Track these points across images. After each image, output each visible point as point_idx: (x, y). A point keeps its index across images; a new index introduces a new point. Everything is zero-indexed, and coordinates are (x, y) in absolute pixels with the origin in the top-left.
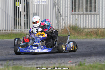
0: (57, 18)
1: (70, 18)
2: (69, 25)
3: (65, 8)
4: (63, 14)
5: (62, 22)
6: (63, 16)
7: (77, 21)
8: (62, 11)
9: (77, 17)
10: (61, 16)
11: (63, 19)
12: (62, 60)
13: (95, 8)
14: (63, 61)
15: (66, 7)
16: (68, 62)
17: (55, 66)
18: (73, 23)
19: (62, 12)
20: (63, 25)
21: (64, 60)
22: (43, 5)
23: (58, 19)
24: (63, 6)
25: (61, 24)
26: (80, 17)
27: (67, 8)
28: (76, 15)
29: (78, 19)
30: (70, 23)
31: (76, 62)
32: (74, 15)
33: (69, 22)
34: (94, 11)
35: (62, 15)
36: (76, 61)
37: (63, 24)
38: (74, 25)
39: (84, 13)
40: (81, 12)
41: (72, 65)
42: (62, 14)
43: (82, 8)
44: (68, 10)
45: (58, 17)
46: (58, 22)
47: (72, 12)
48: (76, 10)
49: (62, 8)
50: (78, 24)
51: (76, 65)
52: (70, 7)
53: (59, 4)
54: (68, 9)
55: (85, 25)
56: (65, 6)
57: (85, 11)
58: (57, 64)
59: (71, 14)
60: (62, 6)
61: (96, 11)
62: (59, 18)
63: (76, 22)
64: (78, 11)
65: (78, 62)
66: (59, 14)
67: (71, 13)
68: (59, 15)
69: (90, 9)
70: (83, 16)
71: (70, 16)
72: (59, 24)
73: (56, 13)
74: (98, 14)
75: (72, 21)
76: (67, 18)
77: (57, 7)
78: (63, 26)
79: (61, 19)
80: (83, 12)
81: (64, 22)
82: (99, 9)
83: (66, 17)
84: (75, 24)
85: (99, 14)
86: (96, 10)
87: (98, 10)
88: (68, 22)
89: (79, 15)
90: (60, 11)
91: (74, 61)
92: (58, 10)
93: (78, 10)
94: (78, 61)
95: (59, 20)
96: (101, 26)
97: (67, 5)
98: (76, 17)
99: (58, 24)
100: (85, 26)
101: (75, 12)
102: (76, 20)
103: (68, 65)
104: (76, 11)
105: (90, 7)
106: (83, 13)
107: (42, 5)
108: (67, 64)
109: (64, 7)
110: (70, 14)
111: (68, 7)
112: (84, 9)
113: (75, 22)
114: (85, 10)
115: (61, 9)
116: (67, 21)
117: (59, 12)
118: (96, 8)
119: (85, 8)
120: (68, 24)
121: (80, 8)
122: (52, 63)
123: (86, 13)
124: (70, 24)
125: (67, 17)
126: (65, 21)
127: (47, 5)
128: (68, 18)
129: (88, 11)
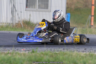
0: (12, 13)
1: (24, 13)
3: (20, 4)
4: (18, 9)
5: (16, 17)
6: (18, 11)
7: (30, 16)
8: (17, 6)
9: (31, 13)
10: (16, 12)
11: (17, 14)
12: (15, 48)
13: (47, 6)
14: (17, 49)
15: (21, 3)
16: (21, 49)
17: (9, 52)
19: (17, 8)
21: (18, 48)
23: (13, 13)
24: (18, 2)
25: (15, 18)
26: (33, 13)
27: (21, 5)
28: (30, 11)
29: (31, 15)
30: (24, 18)
31: (28, 50)
32: (28, 11)
33: (23, 17)
34: (47, 9)
35: (17, 11)
36: (29, 49)
37: (17, 19)
38: (28, 20)
39: (38, 9)
40: (35, 9)
41: (24, 52)
42: (17, 9)
43: (35, 5)
48: (30, 6)
49: (17, 4)
50: (31, 19)
51: (28, 52)
52: (25, 3)
54: (23, 5)
55: (37, 20)
56: (20, 2)
57: (38, 8)
58: (11, 51)
59: (25, 10)
60: (17, 2)
61: (49, 9)
62: (14, 13)
64: (32, 8)
65: (30, 50)
66: (14, 9)
67: (25, 9)
68: (14, 10)
70: (36, 12)
71: (24, 12)
72: (14, 18)
73: (11, 8)
74: (50, 11)
75: (25, 16)
76: (21, 13)
77: (13, 3)
78: (18, 20)
79: (15, 14)
80: (36, 8)
82: (51, 6)
83: (20, 12)
84: (28, 19)
85: (51, 12)
86: (49, 7)
88: (22, 17)
89: (32, 11)
90: (15, 7)
91: (27, 49)
92: (14, 5)
93: (32, 6)
94: (30, 49)
95: (14, 15)
100: (37, 22)
104: (30, 8)
105: (43, 5)
106: (36, 9)
108: (20, 51)
109: (19, 3)
110: (24, 10)
111: (23, 3)
112: (38, 6)
113: (28, 17)
117: (14, 8)
118: (49, 6)
120: (22, 19)
122: (6, 50)
123: (39, 9)
124: (24, 19)
125: (22, 12)
126: (19, 16)
129: (41, 8)
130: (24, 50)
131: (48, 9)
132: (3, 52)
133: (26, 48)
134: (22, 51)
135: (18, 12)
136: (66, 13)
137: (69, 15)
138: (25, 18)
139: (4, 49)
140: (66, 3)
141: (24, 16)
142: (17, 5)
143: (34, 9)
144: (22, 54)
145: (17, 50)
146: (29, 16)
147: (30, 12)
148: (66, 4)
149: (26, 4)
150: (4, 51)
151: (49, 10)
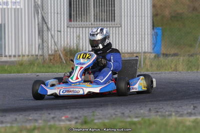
0: (41, 34)
1: (66, 33)
2: (64, 48)
3: (56, 14)
4: (53, 26)
5: (50, 41)
6: (53, 29)
7: (79, 40)
8: (49, 20)
9: (80, 32)
10: (47, 31)
11: (51, 35)
12: (49, 114)
13: (113, 15)
14: (52, 116)
15: (58, 13)
16: (62, 117)
18: (71, 44)
19: (50, 23)
20: (53, 46)
21: (55, 114)
22: (15, 9)
23: (43, 35)
24: (53, 11)
25: (48, 44)
26: (84, 32)
27: (59, 16)
28: (77, 27)
30: (66, 43)
31: (76, 118)
32: (73, 27)
33: (64, 42)
34: (112, 21)
35: (51, 29)
36: (77, 115)
37: (51, 45)
38: (74, 48)
40: (88, 23)
41: (68, 123)
42: (49, 26)
43: (88, 14)
44: (62, 19)
45: (43, 32)
46: (43, 41)
47: (70, 23)
48: (78, 18)
49: (49, 14)
50: (81, 45)
51: (76, 123)
52: (65, 13)
53: (44, 8)
54: (62, 16)
56: (56, 12)
57: (94, 21)
58: (40, 121)
59: (68, 27)
60: (49, 11)
61: (116, 21)
62: (45, 33)
63: (77, 41)
64: (82, 21)
65: (80, 117)
66: (45, 26)
67: (67, 24)
68: (45, 28)
69: (103, 16)
70: (90, 29)
71: (66, 30)
72: (45, 44)
73: (38, 24)
74: (119, 26)
75: (69, 39)
76: (59, 33)
77: (41, 13)
78: (53, 48)
79: (47, 36)
80: (89, 21)
81: (54, 42)
82: (121, 16)
83: (58, 31)
84: (75, 45)
85: (121, 26)
86: (116, 18)
87: (118, 18)
88: (62, 42)
89: (83, 27)
90: (47, 22)
91: (74, 116)
92: (43, 18)
93: (80, 18)
94: (80, 115)
95: (44, 38)
96: (125, 49)
97: (59, 10)
98: (77, 32)
99: (43, 46)
101: (75, 23)
102: (78, 38)
103: (62, 123)
104: (76, 21)
105: (103, 13)
106: (90, 23)
107: (11, 9)
108: (60, 121)
109: (54, 13)
110: (66, 27)
111: (62, 13)
113: (75, 41)
114: (94, 18)
115: (48, 17)
116: (59, 40)
117: (44, 23)
118: (116, 15)
119: (94, 15)
120: (61, 45)
121: (84, 15)
122: (31, 120)
123: (96, 23)
124: (65, 45)
125: (60, 31)
126: (56, 40)
127: (22, 9)
128: (62, 33)
129: (99, 21)
130: (66, 117)
131: (114, 21)
132: (24, 125)
133: (72, 113)
134: (63, 121)
135: (53, 32)
136: (152, 28)
137: (159, 32)
138: (69, 42)
139: (26, 117)
140: (151, 5)
141: (66, 39)
142: (49, 17)
143: (85, 23)
144: (64, 129)
145: (53, 118)
146: (77, 38)
147: (78, 29)
148: (151, 7)
149: (68, 13)
150: (25, 122)
151: (117, 24)
